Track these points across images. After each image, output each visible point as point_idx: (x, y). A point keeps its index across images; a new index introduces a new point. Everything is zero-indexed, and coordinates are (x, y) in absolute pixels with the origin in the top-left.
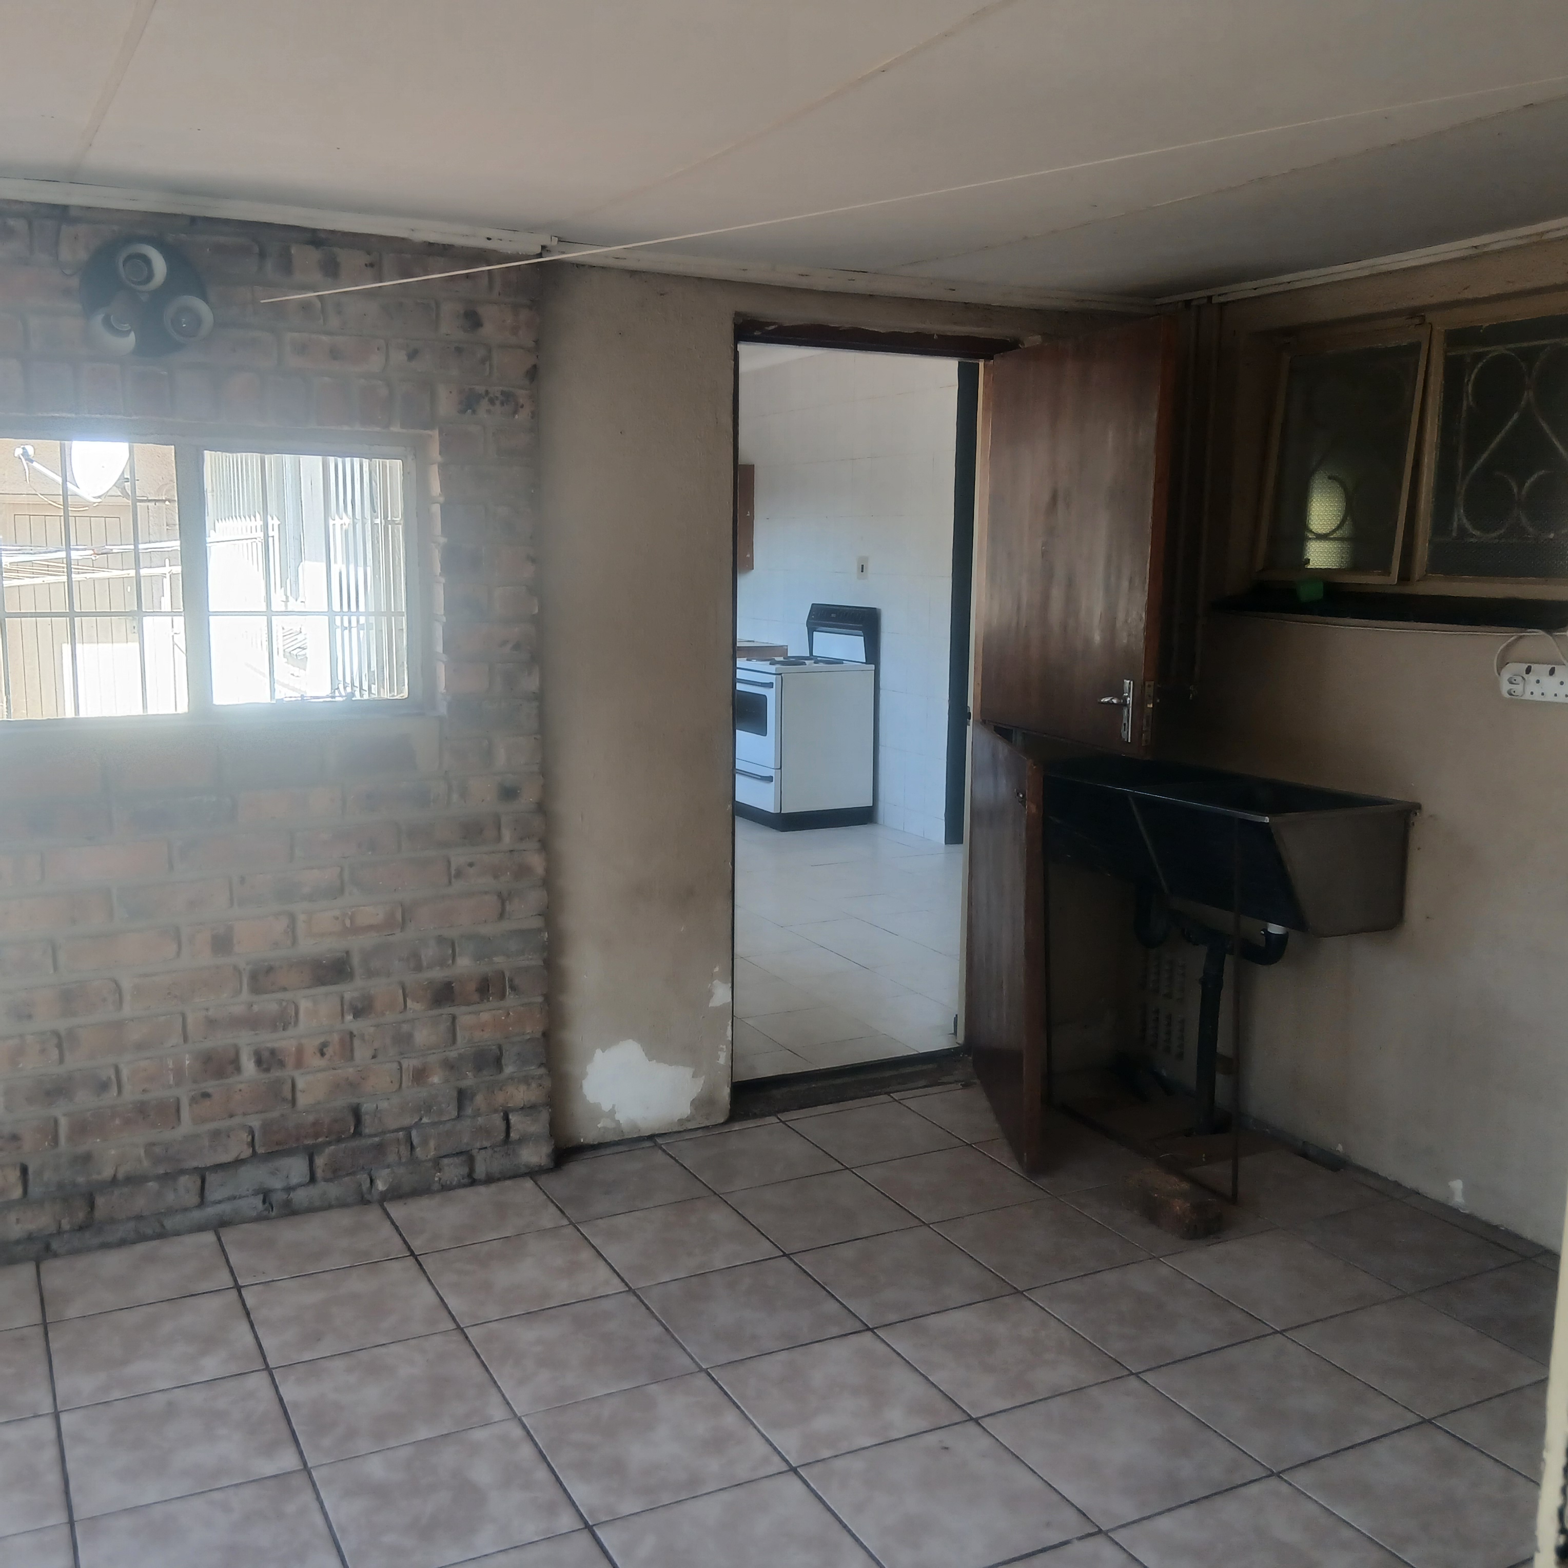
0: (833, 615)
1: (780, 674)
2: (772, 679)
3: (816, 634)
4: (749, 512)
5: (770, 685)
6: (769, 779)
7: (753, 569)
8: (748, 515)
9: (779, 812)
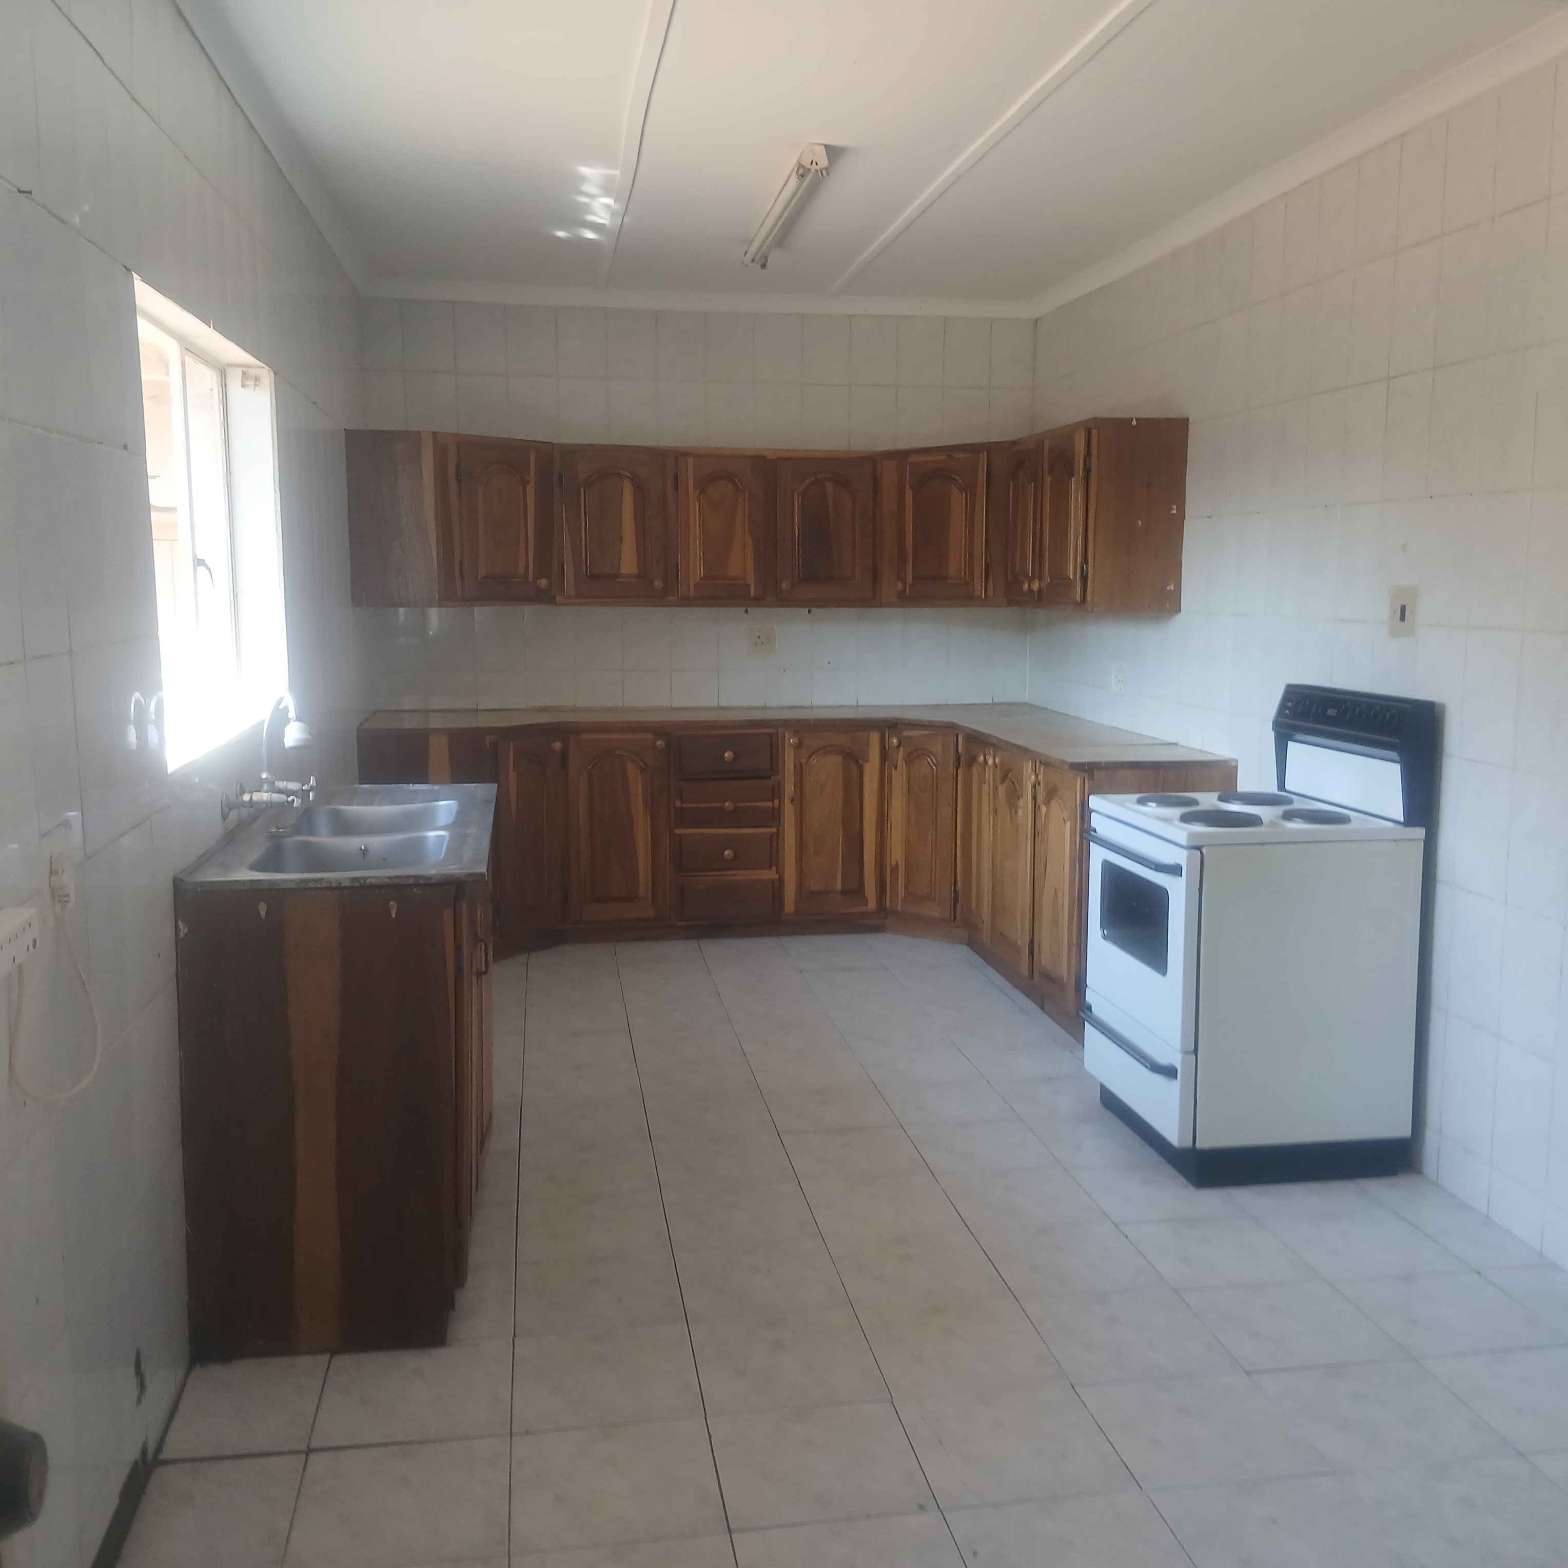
0: (1331, 712)
1: (1199, 848)
2: (1180, 857)
3: (1293, 748)
4: (1175, 507)
5: (1175, 870)
6: (1170, 1072)
7: (1180, 611)
8: (1175, 512)
9: (1190, 1144)
